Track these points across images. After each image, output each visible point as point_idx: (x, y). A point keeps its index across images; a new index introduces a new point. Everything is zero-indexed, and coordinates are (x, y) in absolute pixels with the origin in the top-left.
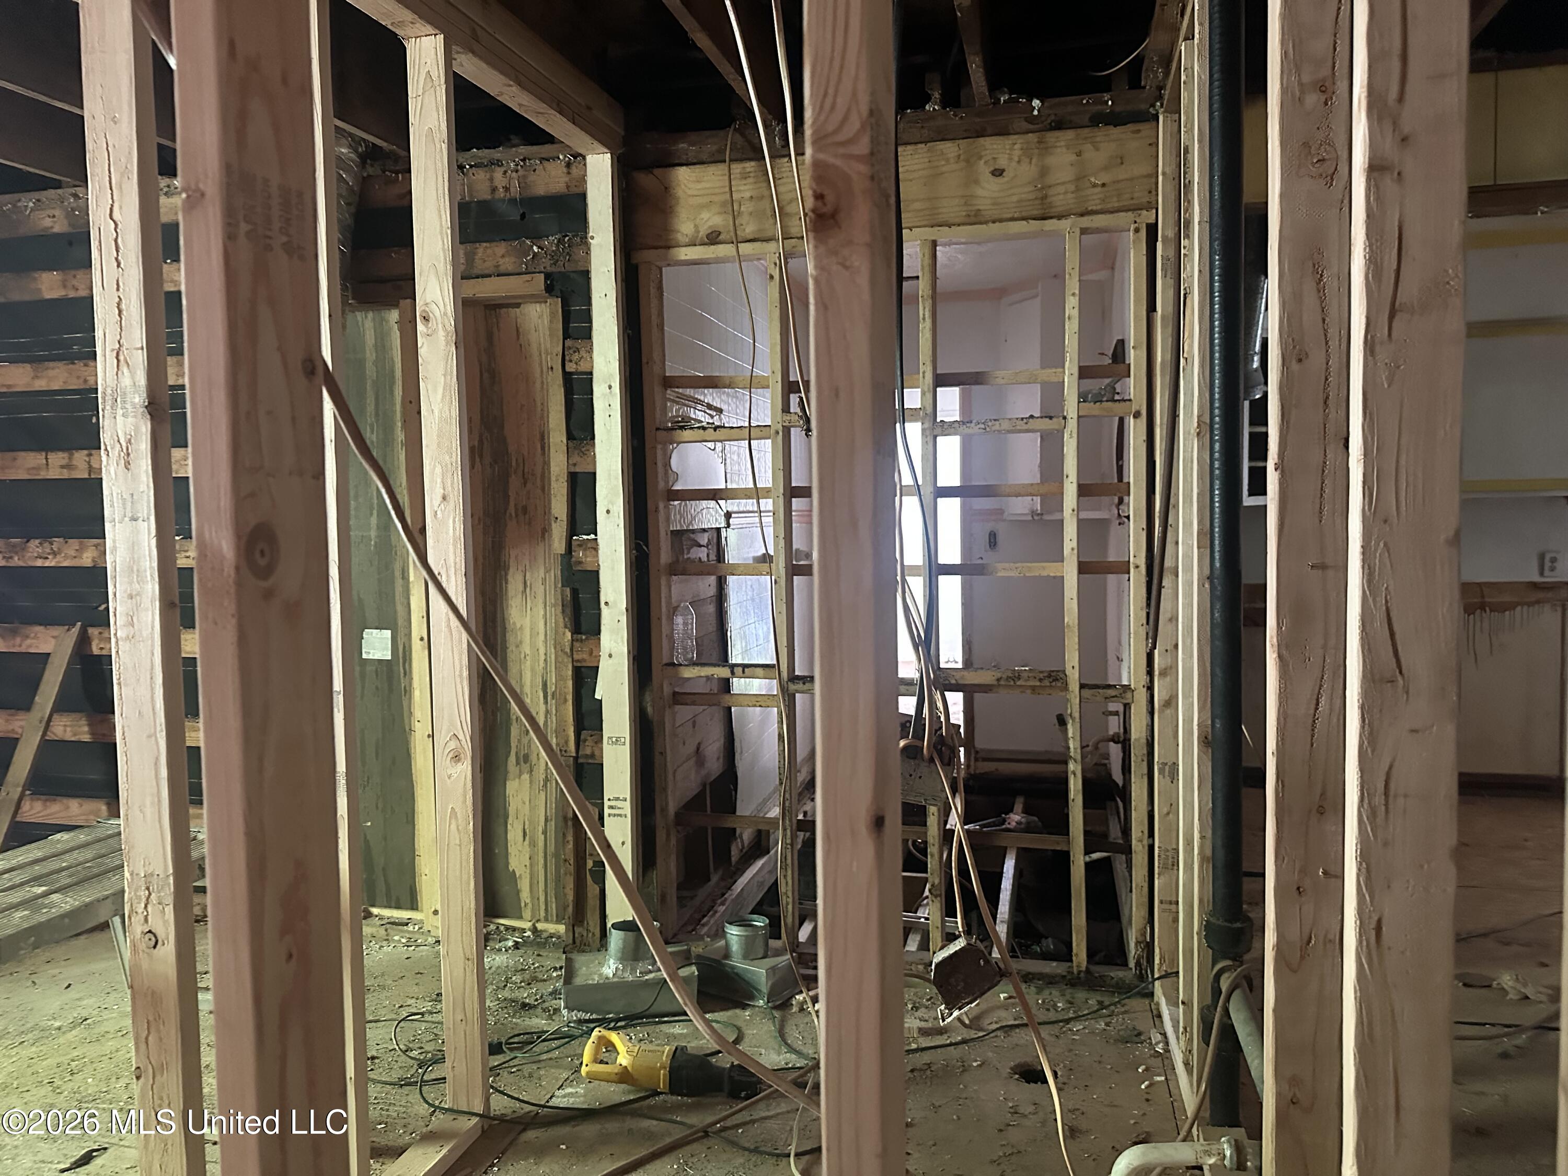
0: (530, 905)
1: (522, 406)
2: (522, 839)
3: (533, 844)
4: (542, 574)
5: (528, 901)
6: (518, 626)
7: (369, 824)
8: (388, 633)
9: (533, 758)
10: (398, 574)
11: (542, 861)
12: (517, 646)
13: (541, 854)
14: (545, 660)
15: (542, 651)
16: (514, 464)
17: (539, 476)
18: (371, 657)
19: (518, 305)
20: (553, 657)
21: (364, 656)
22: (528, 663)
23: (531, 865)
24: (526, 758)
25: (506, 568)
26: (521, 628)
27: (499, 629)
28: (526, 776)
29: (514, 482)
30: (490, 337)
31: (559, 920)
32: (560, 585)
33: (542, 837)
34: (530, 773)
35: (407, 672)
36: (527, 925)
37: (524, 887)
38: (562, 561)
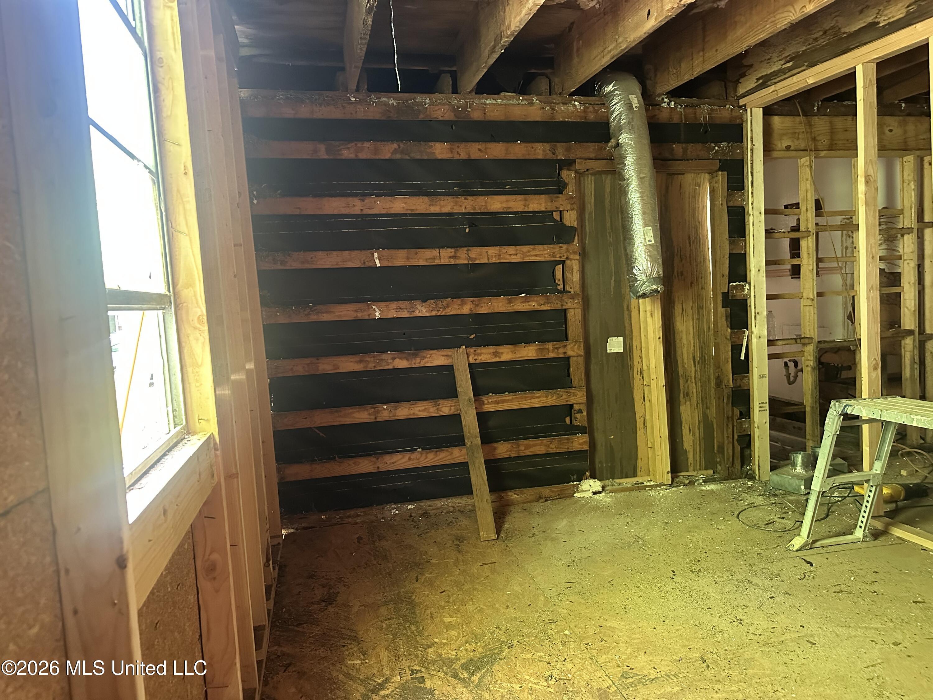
0: (692, 465)
1: (680, 222)
2: (688, 433)
3: (694, 435)
4: (691, 304)
5: (692, 462)
6: (680, 330)
7: (613, 437)
8: (621, 339)
9: (691, 394)
10: (625, 308)
11: (698, 442)
12: (680, 340)
13: (698, 439)
14: (694, 346)
15: (692, 342)
16: (676, 251)
17: (688, 256)
18: (612, 351)
19: (683, 174)
20: (698, 344)
21: (608, 351)
22: (685, 349)
23: (694, 445)
24: (688, 394)
25: (674, 303)
26: (682, 331)
27: (672, 332)
28: (688, 403)
29: (677, 260)
30: (667, 188)
31: (706, 469)
32: (723, 307)
33: (698, 431)
34: (690, 400)
35: (631, 358)
36: (695, 474)
37: (690, 456)
38: (725, 296)
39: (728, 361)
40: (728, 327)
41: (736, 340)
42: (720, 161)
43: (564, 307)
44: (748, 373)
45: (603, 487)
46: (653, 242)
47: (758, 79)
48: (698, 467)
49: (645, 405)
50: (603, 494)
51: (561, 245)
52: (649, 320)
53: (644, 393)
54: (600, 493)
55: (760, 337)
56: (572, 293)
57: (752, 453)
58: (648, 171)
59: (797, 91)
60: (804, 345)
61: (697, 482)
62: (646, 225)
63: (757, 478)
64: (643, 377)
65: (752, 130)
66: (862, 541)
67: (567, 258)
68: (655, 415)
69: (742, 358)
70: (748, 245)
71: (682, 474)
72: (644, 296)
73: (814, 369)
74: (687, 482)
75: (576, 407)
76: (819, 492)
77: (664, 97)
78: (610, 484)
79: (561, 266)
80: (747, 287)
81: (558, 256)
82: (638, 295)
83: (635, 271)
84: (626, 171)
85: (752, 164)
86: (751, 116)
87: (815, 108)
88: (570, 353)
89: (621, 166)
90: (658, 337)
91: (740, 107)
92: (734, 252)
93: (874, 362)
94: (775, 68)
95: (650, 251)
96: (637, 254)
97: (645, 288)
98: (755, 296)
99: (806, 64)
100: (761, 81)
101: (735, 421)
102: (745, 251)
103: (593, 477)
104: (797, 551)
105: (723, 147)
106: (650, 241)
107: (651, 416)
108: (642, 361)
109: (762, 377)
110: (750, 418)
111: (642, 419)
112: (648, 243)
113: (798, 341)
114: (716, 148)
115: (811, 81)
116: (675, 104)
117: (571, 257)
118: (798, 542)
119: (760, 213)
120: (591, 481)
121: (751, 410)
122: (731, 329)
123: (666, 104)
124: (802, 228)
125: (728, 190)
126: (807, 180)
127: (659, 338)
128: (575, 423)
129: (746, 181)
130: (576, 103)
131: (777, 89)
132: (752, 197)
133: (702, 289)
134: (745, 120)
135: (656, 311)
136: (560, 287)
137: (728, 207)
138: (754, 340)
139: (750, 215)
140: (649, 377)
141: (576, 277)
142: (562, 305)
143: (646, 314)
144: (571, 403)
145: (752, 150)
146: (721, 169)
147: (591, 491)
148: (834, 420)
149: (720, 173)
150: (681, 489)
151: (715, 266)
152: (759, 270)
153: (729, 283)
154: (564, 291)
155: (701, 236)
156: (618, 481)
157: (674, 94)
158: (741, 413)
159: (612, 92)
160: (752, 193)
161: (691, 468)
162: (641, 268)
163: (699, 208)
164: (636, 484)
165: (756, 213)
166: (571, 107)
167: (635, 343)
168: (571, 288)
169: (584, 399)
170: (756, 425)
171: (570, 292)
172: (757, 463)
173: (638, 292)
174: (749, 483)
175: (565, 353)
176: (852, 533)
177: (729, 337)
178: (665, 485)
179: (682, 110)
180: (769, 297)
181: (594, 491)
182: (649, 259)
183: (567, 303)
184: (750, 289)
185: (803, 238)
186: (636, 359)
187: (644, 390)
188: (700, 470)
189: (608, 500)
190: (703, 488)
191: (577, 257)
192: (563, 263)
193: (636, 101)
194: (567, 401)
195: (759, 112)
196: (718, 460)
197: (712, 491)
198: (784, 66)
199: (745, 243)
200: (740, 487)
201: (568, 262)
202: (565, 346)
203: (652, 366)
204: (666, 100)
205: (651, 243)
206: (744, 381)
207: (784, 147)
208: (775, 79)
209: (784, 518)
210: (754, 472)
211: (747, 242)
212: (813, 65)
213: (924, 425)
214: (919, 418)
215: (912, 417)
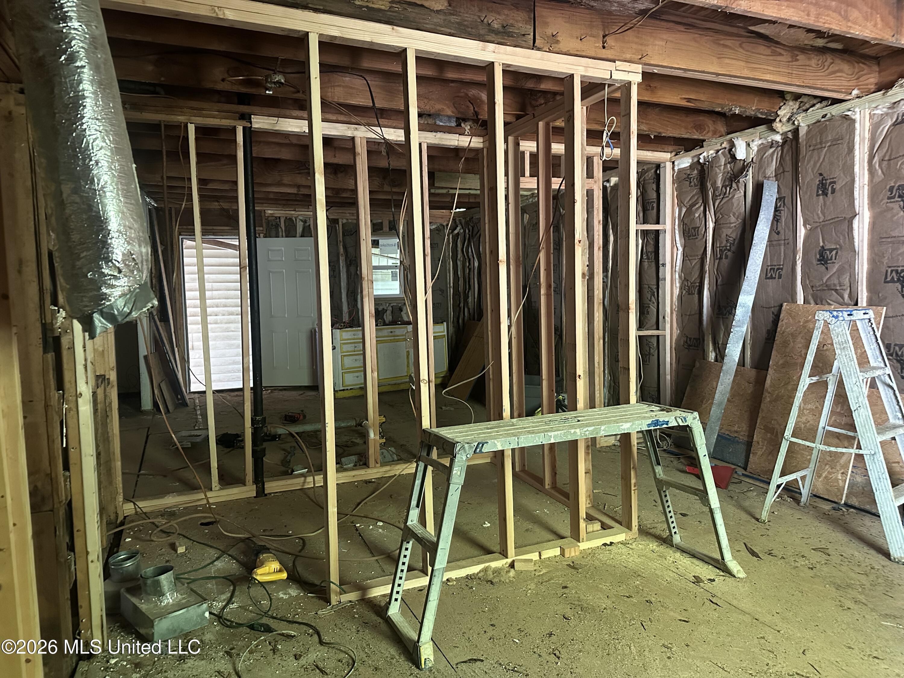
32: (46, 352)
40: (55, 389)
44: (68, 469)
80: (63, 313)
110: (73, 551)
122: (57, 392)
213: (562, 438)
214: (556, 433)
215: (549, 434)
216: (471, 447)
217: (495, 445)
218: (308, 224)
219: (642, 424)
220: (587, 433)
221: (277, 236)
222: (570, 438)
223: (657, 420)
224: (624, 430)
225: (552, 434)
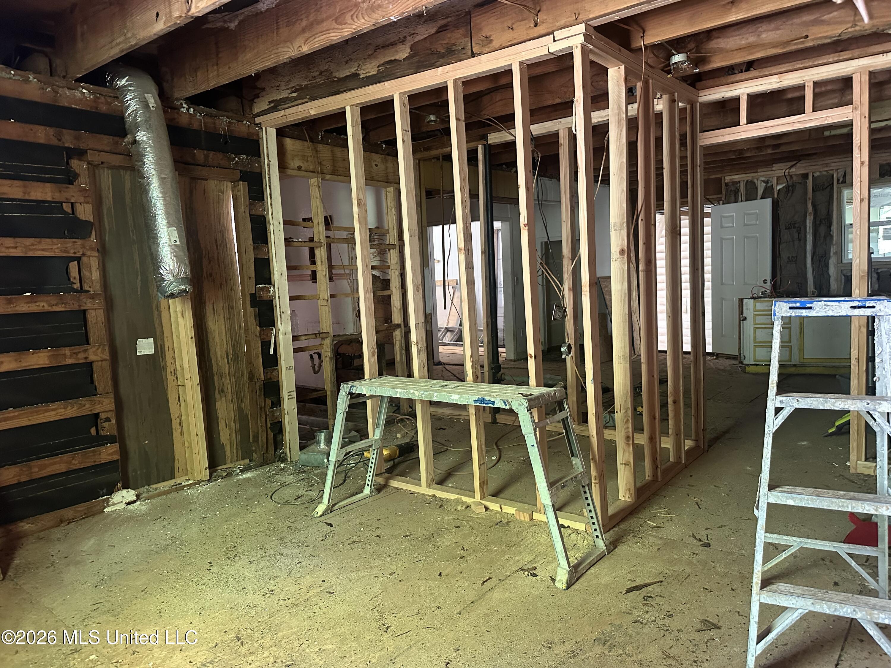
0: (230, 458)
1: (206, 226)
2: (225, 427)
3: (230, 429)
4: (222, 305)
5: (229, 455)
6: (213, 329)
7: (147, 442)
8: (152, 340)
9: (226, 389)
10: (154, 308)
11: (234, 435)
12: (213, 339)
13: (234, 432)
14: (227, 344)
15: (225, 340)
16: (204, 252)
17: (216, 258)
18: (142, 354)
19: (207, 180)
20: (230, 342)
21: (138, 354)
22: (219, 347)
23: (230, 438)
24: (223, 391)
25: (205, 303)
26: (214, 331)
27: (204, 332)
28: (223, 399)
29: (205, 262)
30: (191, 192)
31: (243, 459)
32: (251, 307)
33: (234, 424)
34: (225, 396)
35: (164, 359)
36: (232, 465)
37: (228, 449)
38: (253, 296)
39: (258, 357)
40: (257, 325)
41: (265, 337)
42: (241, 172)
43: (82, 308)
44: (277, 366)
45: (138, 496)
46: (178, 243)
47: (270, 102)
48: (235, 458)
49: (180, 406)
50: (138, 503)
51: (74, 240)
52: (181, 320)
53: (179, 394)
54: (134, 502)
55: (285, 334)
56: (92, 292)
57: (284, 437)
58: (168, 172)
59: (303, 119)
60: (323, 339)
61: (235, 473)
62: (170, 225)
63: (289, 459)
64: (177, 378)
65: (267, 147)
66: (370, 496)
67: (83, 254)
68: (191, 415)
69: (271, 353)
70: (270, 251)
71: (220, 468)
72: (172, 296)
73: (331, 358)
74: (225, 474)
75: (103, 416)
76: (336, 462)
77: (183, 102)
78: (146, 491)
79: (76, 263)
80: (272, 289)
81: (72, 251)
82: (166, 295)
83: (161, 271)
84: (145, 169)
85: (269, 178)
86: (266, 135)
87: (320, 137)
88: (92, 358)
89: (140, 163)
90: (190, 337)
91: (257, 124)
92: (258, 257)
93: (372, 350)
94: (284, 95)
95: (175, 252)
96: (162, 254)
97: (173, 288)
98: (279, 297)
99: (308, 97)
100: (272, 105)
101: (267, 410)
102: (269, 256)
103: (126, 487)
104: (321, 516)
105: (243, 159)
106: (175, 241)
107: (187, 416)
108: (175, 362)
109: (289, 368)
110: (280, 406)
111: (178, 419)
112: (173, 243)
113: (318, 335)
114: (236, 159)
115: (313, 112)
116: (194, 111)
117: (89, 253)
118: (321, 509)
119: (279, 223)
120: (124, 492)
121: (281, 399)
122: (260, 327)
123: (185, 109)
124: (316, 239)
125: (250, 200)
126: (317, 198)
127: (192, 338)
128: (102, 433)
129: (265, 193)
130: (84, 91)
131: (287, 114)
132: (272, 208)
133: (231, 290)
134: (261, 137)
135: (187, 312)
136: (77, 286)
137: (250, 215)
138: (281, 337)
139: (270, 224)
140: (183, 376)
141: (96, 275)
142: (80, 306)
143: (177, 315)
144: (97, 412)
145: (268, 165)
146: (242, 179)
147: (124, 502)
148: (344, 399)
149: (241, 183)
150: (219, 482)
151: (242, 269)
152: (281, 274)
153: (256, 285)
154: (82, 290)
155: (227, 240)
156: (154, 486)
157: (193, 100)
158: (273, 403)
159: (126, 86)
160: (271, 204)
161: (229, 461)
162: (167, 268)
163: (223, 213)
164: (173, 486)
165: (276, 223)
166: (77, 94)
167: (166, 344)
168: (90, 287)
169: (112, 406)
170: (286, 412)
171: (89, 291)
172: (288, 446)
173: (166, 292)
174: (282, 465)
175: (86, 358)
176: (362, 492)
177: (258, 335)
178: (203, 481)
179: (201, 118)
180: (291, 298)
181: (127, 501)
182: (175, 259)
183: (85, 303)
184: (274, 291)
185: (317, 247)
186: (169, 360)
187: (178, 391)
188: (237, 461)
189: (143, 508)
190: (240, 477)
191: (96, 254)
192: (78, 259)
193: (153, 101)
194: (91, 410)
195: (272, 133)
196: (254, 449)
197: (249, 479)
198: (291, 95)
199: (268, 249)
200: (274, 470)
201: (84, 259)
202: (86, 351)
203: (186, 366)
204: (184, 105)
205: (176, 243)
206: (274, 373)
207: (296, 167)
208: (284, 105)
209: (310, 490)
210: (286, 455)
211: (270, 248)
212: (313, 99)
213: (404, 396)
214: (401, 390)
215: (396, 390)
216: (347, 388)
217: (362, 390)
218: (769, 185)
219: (469, 399)
220: (423, 395)
221: (736, 201)
222: (410, 397)
223: (483, 398)
224: (453, 400)
225: (398, 390)
